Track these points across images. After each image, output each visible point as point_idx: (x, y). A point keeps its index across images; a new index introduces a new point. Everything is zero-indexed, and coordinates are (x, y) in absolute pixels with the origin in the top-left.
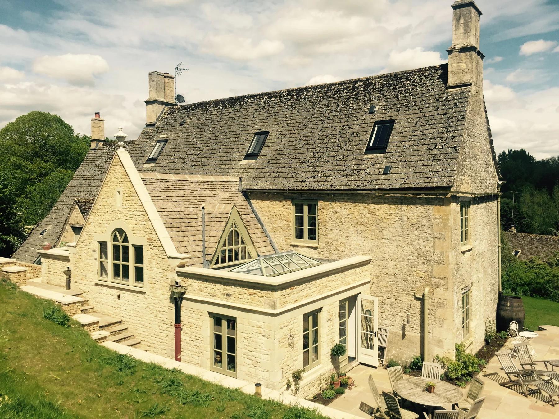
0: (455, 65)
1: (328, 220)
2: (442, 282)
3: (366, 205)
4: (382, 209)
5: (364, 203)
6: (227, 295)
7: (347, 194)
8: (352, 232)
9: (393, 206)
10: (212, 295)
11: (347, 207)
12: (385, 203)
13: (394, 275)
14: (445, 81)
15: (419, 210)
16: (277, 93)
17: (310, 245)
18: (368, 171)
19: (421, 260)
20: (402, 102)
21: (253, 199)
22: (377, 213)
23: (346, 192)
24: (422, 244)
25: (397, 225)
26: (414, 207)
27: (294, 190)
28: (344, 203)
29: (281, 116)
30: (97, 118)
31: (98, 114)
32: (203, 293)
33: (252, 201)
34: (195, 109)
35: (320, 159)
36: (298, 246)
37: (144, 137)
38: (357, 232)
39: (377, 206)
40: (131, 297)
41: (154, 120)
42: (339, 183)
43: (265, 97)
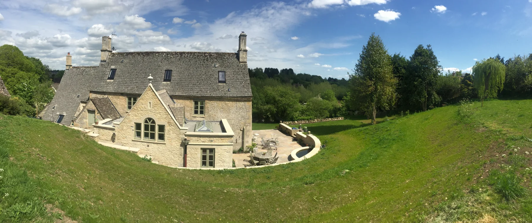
0: (242, 55)
1: (209, 107)
2: (249, 124)
3: (224, 102)
4: (230, 104)
5: (224, 101)
6: (211, 141)
7: (218, 98)
8: (219, 112)
9: (234, 102)
10: (203, 142)
11: (217, 103)
12: (231, 101)
13: (233, 124)
14: (239, 60)
15: (242, 103)
16: (170, 53)
17: (201, 116)
18: (222, 89)
19: (243, 119)
20: (225, 65)
21: (175, 99)
22: (228, 105)
23: (217, 97)
24: (243, 114)
25: (235, 109)
26: (241, 102)
27: (195, 96)
28: (216, 101)
29: (176, 64)
30: (69, 55)
31: (69, 53)
32: (199, 142)
33: (174, 100)
34: (127, 55)
35: (200, 84)
36: (196, 117)
37: (102, 67)
38: (220, 111)
39: (228, 102)
40: (156, 146)
41: (105, 59)
42: (213, 94)
43: (165, 54)
